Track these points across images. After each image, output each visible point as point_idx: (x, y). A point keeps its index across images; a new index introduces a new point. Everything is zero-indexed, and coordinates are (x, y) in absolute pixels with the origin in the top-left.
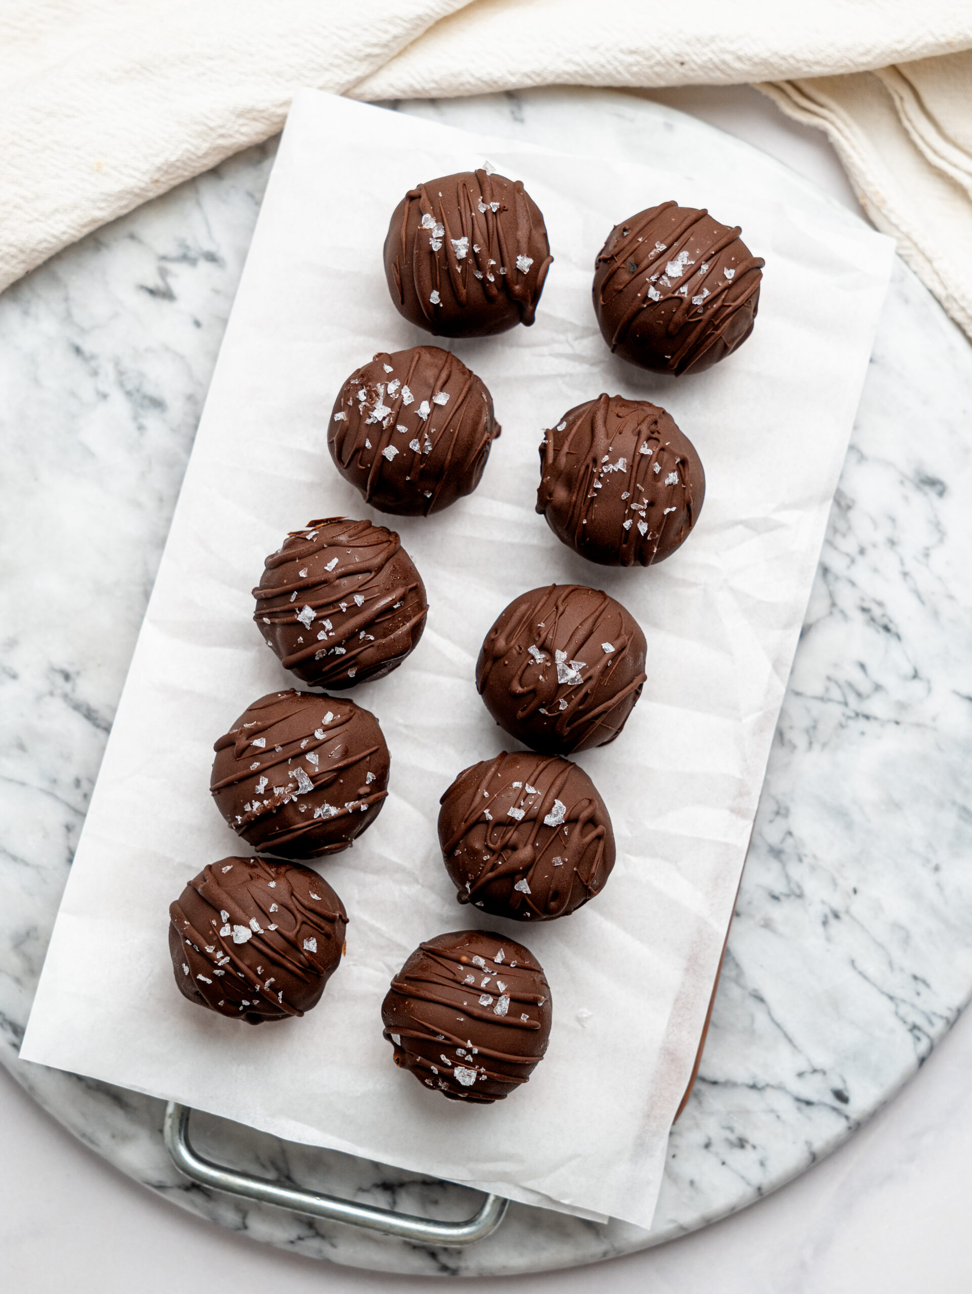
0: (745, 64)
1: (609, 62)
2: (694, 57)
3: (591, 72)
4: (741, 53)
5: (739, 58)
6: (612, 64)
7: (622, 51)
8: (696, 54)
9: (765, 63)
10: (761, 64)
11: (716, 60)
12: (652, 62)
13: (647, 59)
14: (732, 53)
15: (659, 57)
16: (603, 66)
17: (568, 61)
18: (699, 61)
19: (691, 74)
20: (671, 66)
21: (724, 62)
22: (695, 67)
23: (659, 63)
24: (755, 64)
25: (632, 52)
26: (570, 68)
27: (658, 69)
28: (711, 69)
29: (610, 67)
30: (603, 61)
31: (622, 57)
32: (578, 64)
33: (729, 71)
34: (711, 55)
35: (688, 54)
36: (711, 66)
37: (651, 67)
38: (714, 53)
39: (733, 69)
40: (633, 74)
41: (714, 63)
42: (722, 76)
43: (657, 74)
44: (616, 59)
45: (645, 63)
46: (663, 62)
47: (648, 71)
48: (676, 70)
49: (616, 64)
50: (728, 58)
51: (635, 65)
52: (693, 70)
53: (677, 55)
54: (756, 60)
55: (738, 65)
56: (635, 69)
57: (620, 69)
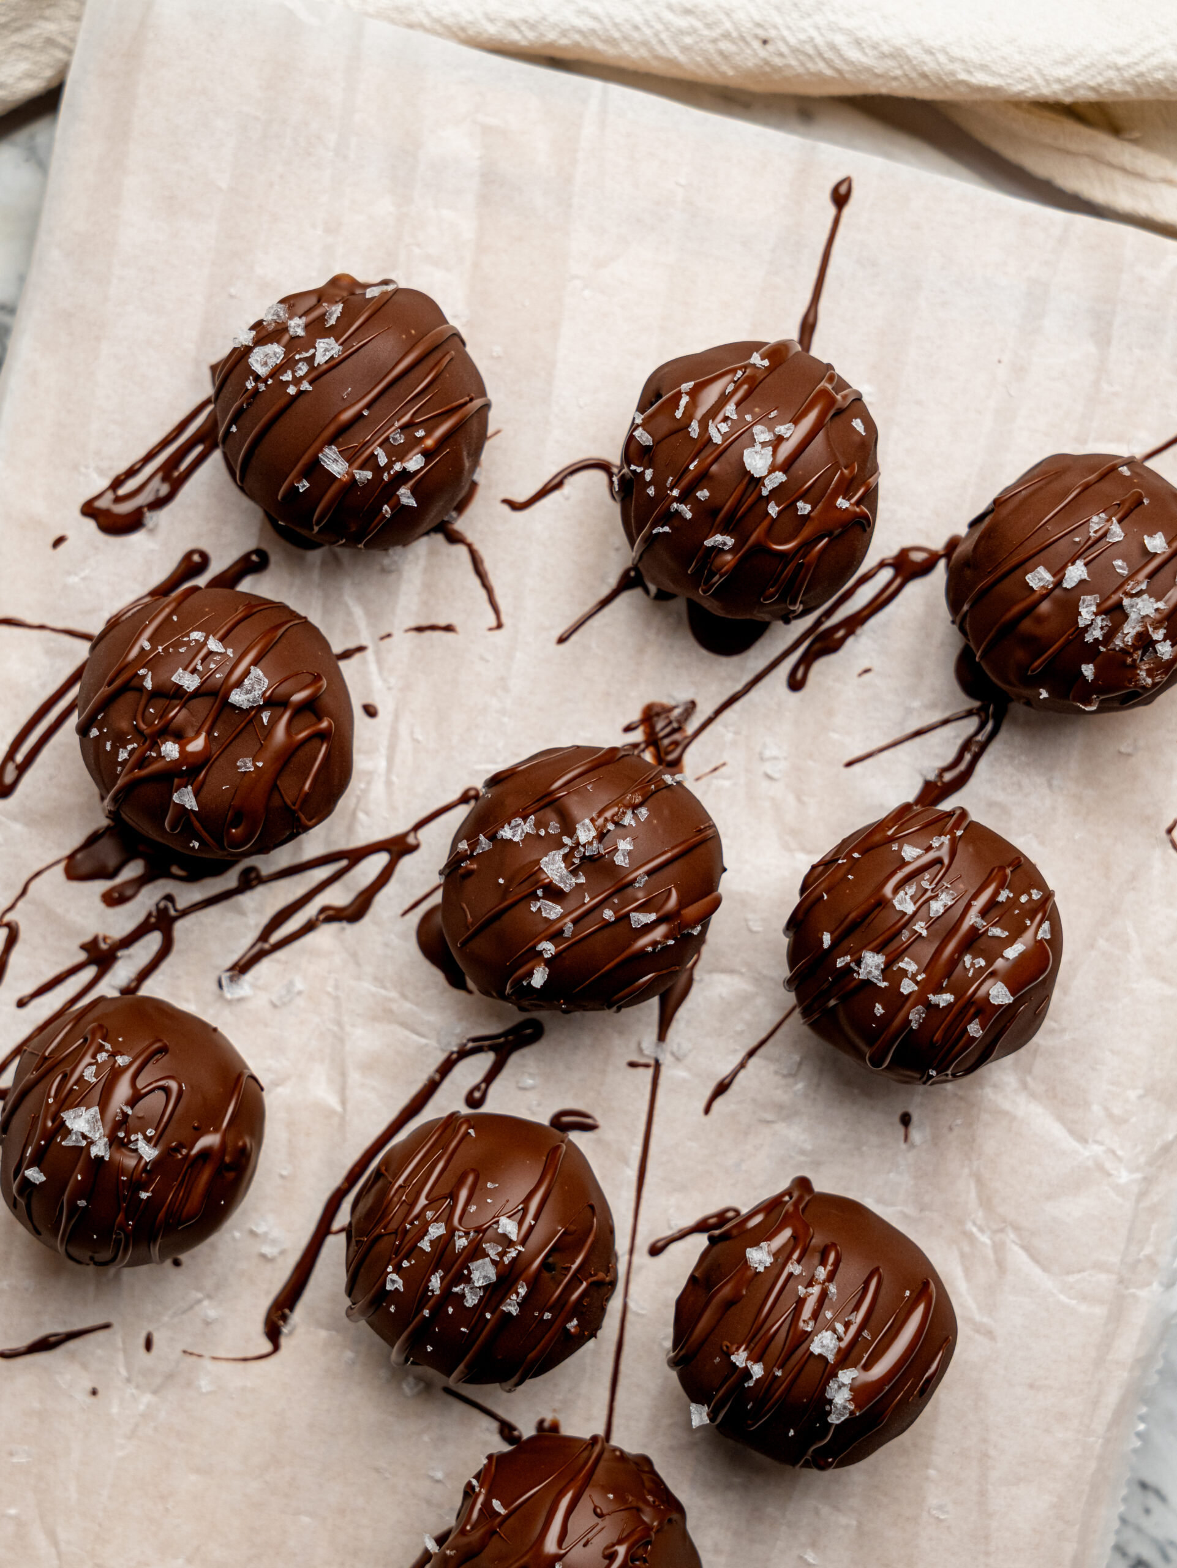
0: (866, 54)
1: (647, 22)
2: (786, 33)
3: (617, 35)
4: (861, 34)
5: (858, 43)
6: (652, 27)
7: (670, 7)
8: (789, 28)
9: (897, 54)
10: (892, 56)
11: (819, 41)
12: (715, 33)
13: (709, 26)
14: (847, 32)
15: (728, 25)
16: (636, 28)
17: (582, 12)
18: (792, 41)
19: (778, 61)
20: (747, 43)
21: (833, 47)
22: (784, 49)
23: (726, 36)
24: (884, 56)
25: (688, 12)
26: (584, 23)
27: (725, 45)
28: (809, 56)
29: (648, 32)
30: (638, 19)
31: (668, 16)
32: (596, 18)
33: (839, 63)
34: (814, 33)
35: (775, 27)
36: (811, 51)
37: (714, 41)
38: (818, 28)
39: (845, 60)
40: (685, 49)
41: (816, 47)
42: (829, 72)
43: (721, 53)
44: (659, 19)
45: (706, 32)
46: (735, 34)
47: (710, 47)
48: (754, 50)
49: (659, 27)
50: (840, 40)
51: (689, 34)
52: (781, 55)
53: (758, 25)
54: (886, 49)
55: (853, 54)
56: (688, 40)
57: (664, 36)
